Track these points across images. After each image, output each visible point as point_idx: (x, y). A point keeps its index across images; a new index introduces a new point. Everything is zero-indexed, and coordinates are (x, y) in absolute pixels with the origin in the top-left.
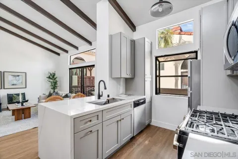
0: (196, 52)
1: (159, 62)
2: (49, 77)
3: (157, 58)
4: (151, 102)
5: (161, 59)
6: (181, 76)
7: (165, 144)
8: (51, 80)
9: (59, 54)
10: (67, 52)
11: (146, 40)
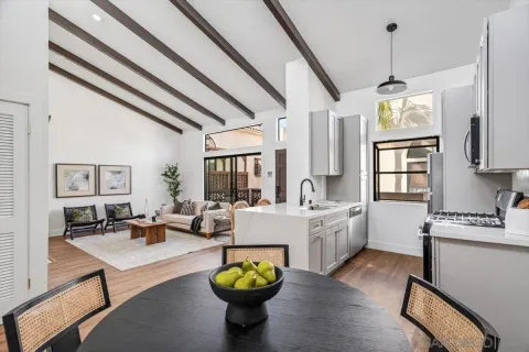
0: (437, 138)
1: (379, 150)
2: (166, 175)
3: (375, 144)
4: (367, 212)
5: (380, 146)
6: (407, 173)
7: (395, 265)
8: (169, 180)
9: (180, 131)
10: (199, 127)
11: (362, 118)
